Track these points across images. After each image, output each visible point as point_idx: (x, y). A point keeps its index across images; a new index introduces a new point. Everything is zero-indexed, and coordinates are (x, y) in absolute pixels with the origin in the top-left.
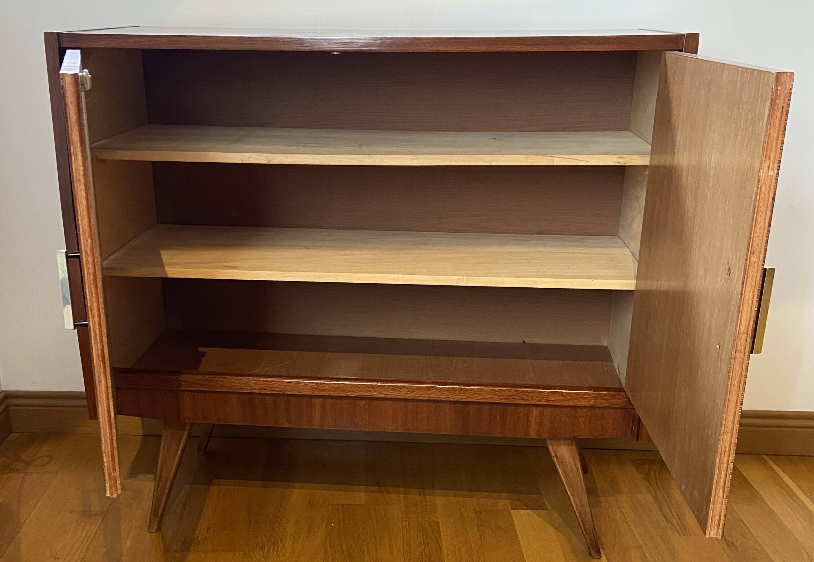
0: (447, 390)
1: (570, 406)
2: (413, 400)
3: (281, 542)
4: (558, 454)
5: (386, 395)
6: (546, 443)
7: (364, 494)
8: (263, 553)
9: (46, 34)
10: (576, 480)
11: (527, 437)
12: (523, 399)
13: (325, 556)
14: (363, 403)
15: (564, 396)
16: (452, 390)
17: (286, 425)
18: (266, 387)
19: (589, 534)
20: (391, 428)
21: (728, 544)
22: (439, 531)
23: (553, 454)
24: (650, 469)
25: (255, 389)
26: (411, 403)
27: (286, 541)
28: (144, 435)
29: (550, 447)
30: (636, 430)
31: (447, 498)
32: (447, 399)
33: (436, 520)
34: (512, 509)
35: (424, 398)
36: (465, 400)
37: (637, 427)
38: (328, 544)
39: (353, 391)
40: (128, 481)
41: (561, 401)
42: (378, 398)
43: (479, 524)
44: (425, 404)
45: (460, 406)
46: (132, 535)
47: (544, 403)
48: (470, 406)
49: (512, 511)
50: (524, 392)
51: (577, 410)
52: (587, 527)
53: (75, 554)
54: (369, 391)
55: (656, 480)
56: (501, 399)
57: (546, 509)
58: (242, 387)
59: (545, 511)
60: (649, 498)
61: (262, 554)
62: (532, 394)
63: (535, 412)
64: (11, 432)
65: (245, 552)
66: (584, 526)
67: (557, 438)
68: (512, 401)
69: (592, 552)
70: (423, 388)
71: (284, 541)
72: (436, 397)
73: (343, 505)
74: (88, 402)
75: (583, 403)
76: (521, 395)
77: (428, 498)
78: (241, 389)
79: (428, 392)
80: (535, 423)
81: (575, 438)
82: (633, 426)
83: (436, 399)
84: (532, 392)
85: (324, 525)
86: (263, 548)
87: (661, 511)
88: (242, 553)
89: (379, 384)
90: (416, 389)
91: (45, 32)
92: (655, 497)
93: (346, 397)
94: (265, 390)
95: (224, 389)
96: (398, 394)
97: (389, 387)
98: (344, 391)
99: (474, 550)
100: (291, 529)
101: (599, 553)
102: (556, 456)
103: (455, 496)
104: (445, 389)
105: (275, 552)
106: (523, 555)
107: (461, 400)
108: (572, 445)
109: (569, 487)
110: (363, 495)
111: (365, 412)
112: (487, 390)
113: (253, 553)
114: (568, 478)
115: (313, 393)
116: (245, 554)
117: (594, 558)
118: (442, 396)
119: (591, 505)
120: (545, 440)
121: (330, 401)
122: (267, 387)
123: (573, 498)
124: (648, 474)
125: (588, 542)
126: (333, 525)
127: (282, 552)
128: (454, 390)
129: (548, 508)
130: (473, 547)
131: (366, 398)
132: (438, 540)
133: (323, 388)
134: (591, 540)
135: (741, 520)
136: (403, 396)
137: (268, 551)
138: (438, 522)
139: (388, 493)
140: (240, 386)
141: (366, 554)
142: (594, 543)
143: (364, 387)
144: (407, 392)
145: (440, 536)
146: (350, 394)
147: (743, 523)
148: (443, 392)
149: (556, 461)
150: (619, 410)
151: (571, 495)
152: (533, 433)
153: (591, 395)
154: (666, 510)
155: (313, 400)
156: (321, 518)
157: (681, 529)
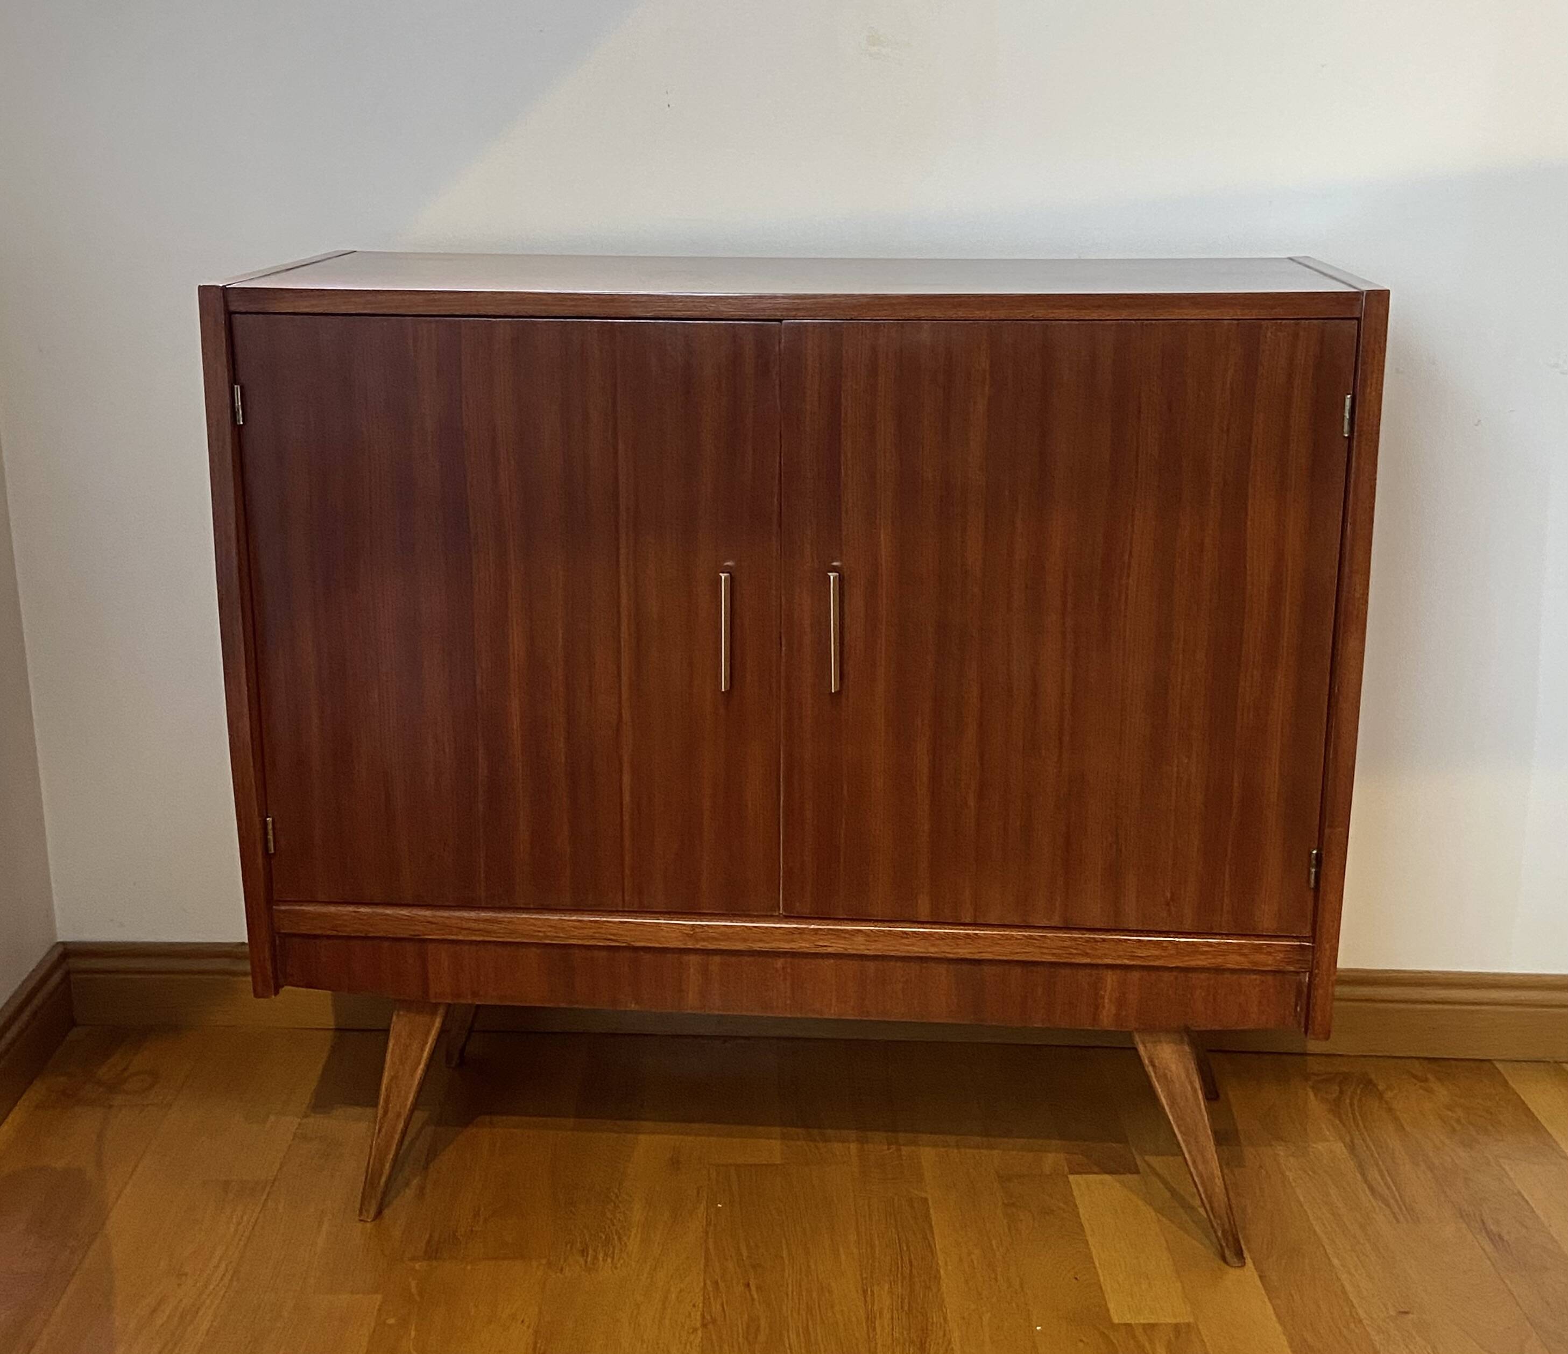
0: (942, 937)
1: (1177, 968)
2: (875, 958)
3: (620, 1239)
4: (1156, 1062)
5: (825, 948)
6: (1131, 1039)
7: (779, 1142)
8: (586, 1262)
9: (203, 290)
10: (1192, 1112)
11: (1096, 1028)
12: (1086, 955)
13: (706, 1265)
14: (780, 963)
15: (1165, 949)
16: (950, 937)
17: (633, 1005)
18: (594, 933)
19: (1221, 1219)
20: (832, 1013)
21: (1491, 1240)
22: (927, 1217)
23: (1146, 1062)
24: (1341, 1092)
25: (574, 937)
26: (872, 964)
27: (629, 1238)
28: (336, 1029)
29: (1141, 1049)
30: (1303, 1015)
31: (942, 1150)
32: (942, 955)
33: (923, 1195)
34: (1073, 1172)
35: (899, 954)
36: (976, 957)
37: (1305, 1007)
38: (711, 1241)
39: (761, 941)
40: (311, 1120)
41: (1158, 957)
42: (808, 954)
43: (1006, 1202)
44: (899, 964)
45: (965, 967)
46: (325, 1227)
47: (1127, 962)
48: (986, 968)
49: (1071, 1177)
50: (1088, 941)
51: (1190, 975)
52: (1216, 1205)
53: (217, 1267)
54: (793, 941)
55: (1353, 1114)
56: (1045, 954)
57: (1138, 1172)
58: (549, 934)
59: (1135, 1176)
60: (1339, 1148)
61: (583, 1262)
62: (1106, 945)
63: (1110, 978)
64: (74, 1024)
65: (549, 1259)
66: (1210, 1203)
67: (1152, 1029)
68: (1066, 958)
69: (1227, 1253)
70: (896, 934)
71: (625, 1238)
72: (921, 950)
73: (738, 1166)
74: (252, 964)
75: (1201, 962)
76: (1081, 947)
77: (905, 1150)
78: (547, 937)
79: (904, 941)
80: (1110, 1000)
81: (1187, 1030)
82: (1296, 1005)
83: (921, 955)
84: (1104, 940)
85: (702, 1207)
86: (584, 1252)
87: (1363, 1175)
88: (544, 1261)
89: (812, 927)
90: (881, 935)
91: (200, 286)
92: (1352, 1148)
93: (749, 951)
94: (593, 938)
95: (517, 938)
96: (848, 947)
97: (830, 932)
98: (745, 940)
99: (998, 1253)
100: (637, 1214)
101: (1240, 1254)
102: (1154, 1066)
103: (958, 1147)
104: (936, 936)
105: (609, 1260)
106: (1094, 1263)
107: (968, 956)
108: (1182, 1042)
109: (1178, 1126)
110: (776, 1144)
111: (785, 979)
112: (1019, 937)
113: (565, 1261)
114: (1178, 1109)
115: (685, 944)
116: (549, 1263)
117: (1232, 1267)
118: (932, 950)
119: (1225, 1163)
120: (1130, 1035)
121: (717, 959)
122: (598, 933)
123: (1187, 1146)
124: (1337, 1102)
125: (1220, 1234)
126: (719, 1205)
127: (623, 1258)
128: (955, 937)
129: (1141, 1171)
130: (995, 1247)
131: (785, 954)
132: (926, 1235)
133: (703, 935)
134: (1223, 1231)
135: (1519, 1193)
136: (857, 950)
137: (595, 1258)
138: (926, 1200)
139: (826, 1140)
140: (544, 932)
141: (787, 1262)
142: (1230, 1238)
143: (781, 932)
144: (865, 943)
145: (931, 1226)
146: (757, 946)
147: (1523, 1197)
148: (933, 941)
149: (1153, 1074)
150: (1270, 978)
151: (1184, 1141)
152: (1107, 1019)
153: (1215, 947)
154: (1373, 1174)
155: (686, 958)
156: (695, 1191)
157: (1400, 1209)
